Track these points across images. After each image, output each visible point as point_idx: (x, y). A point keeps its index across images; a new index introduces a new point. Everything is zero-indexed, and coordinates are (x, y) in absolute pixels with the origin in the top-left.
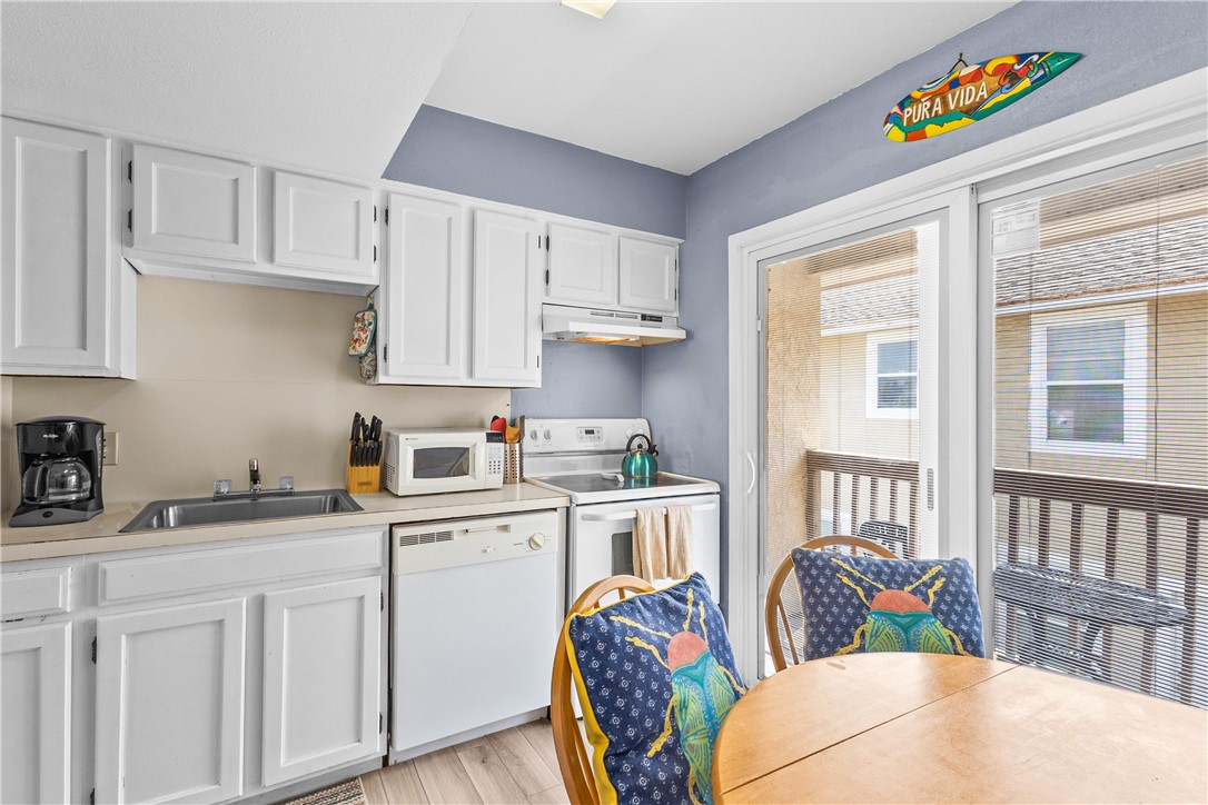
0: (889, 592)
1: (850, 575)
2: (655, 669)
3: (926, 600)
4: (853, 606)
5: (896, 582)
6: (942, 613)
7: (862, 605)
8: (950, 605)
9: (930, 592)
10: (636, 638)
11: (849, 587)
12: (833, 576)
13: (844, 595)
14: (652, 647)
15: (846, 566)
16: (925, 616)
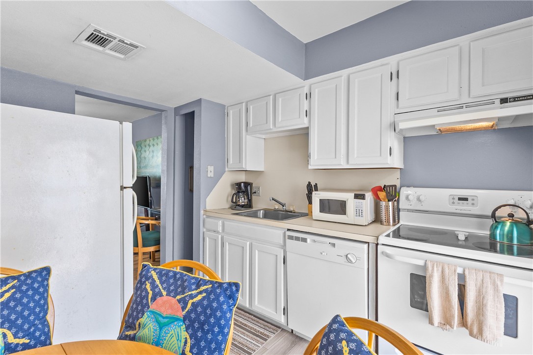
2: (144, 301)
10: (149, 284)
14: (151, 293)
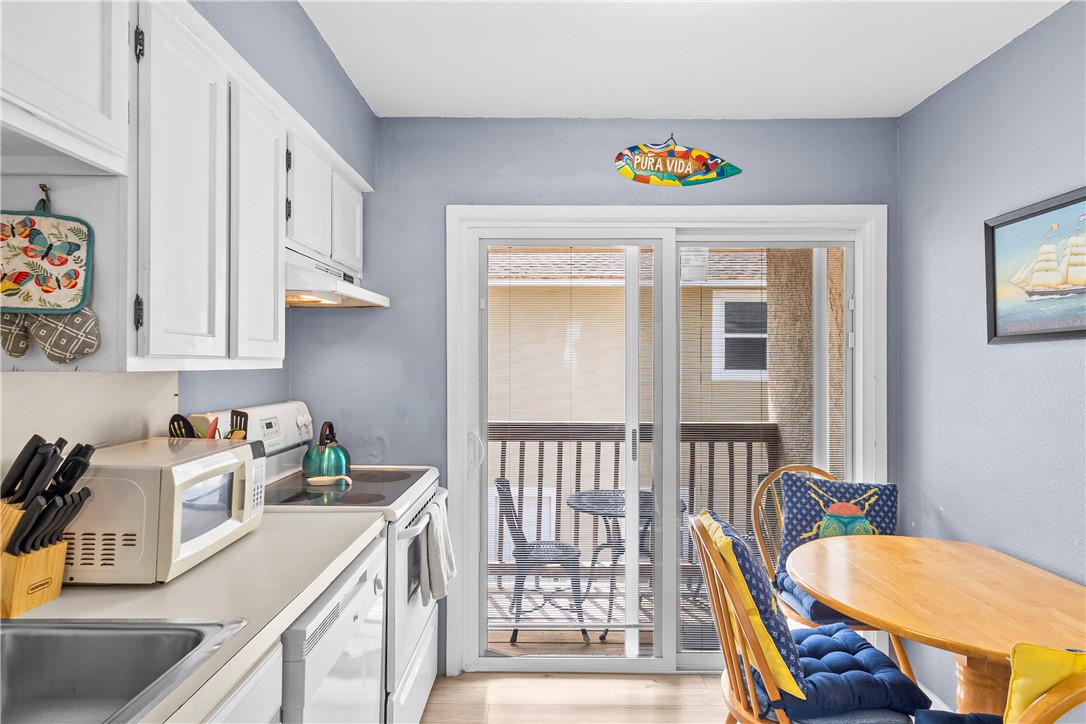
0: (840, 504)
1: (816, 493)
3: (863, 508)
4: (815, 510)
5: (846, 498)
6: (871, 516)
7: (821, 510)
8: (878, 512)
9: (867, 504)
11: (815, 499)
12: (806, 492)
13: (810, 504)
15: (814, 487)
16: (861, 518)
